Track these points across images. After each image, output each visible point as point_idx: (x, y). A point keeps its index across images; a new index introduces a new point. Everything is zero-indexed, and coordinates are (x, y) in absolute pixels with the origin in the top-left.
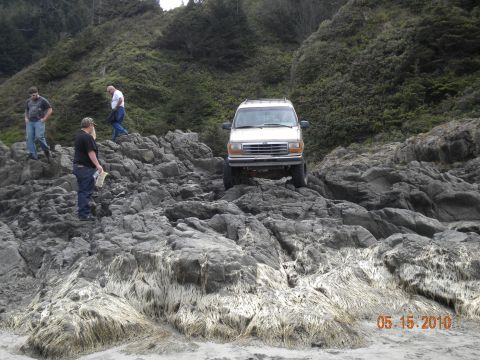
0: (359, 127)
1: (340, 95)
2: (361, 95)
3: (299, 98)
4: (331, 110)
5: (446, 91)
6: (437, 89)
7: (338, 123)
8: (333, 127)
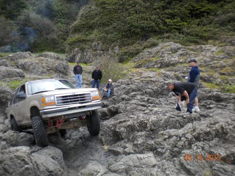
0: (149, 27)
1: (135, 6)
2: (147, 8)
3: (106, 5)
4: (129, 16)
5: (204, 12)
6: (197, 10)
7: (135, 24)
8: (132, 26)
